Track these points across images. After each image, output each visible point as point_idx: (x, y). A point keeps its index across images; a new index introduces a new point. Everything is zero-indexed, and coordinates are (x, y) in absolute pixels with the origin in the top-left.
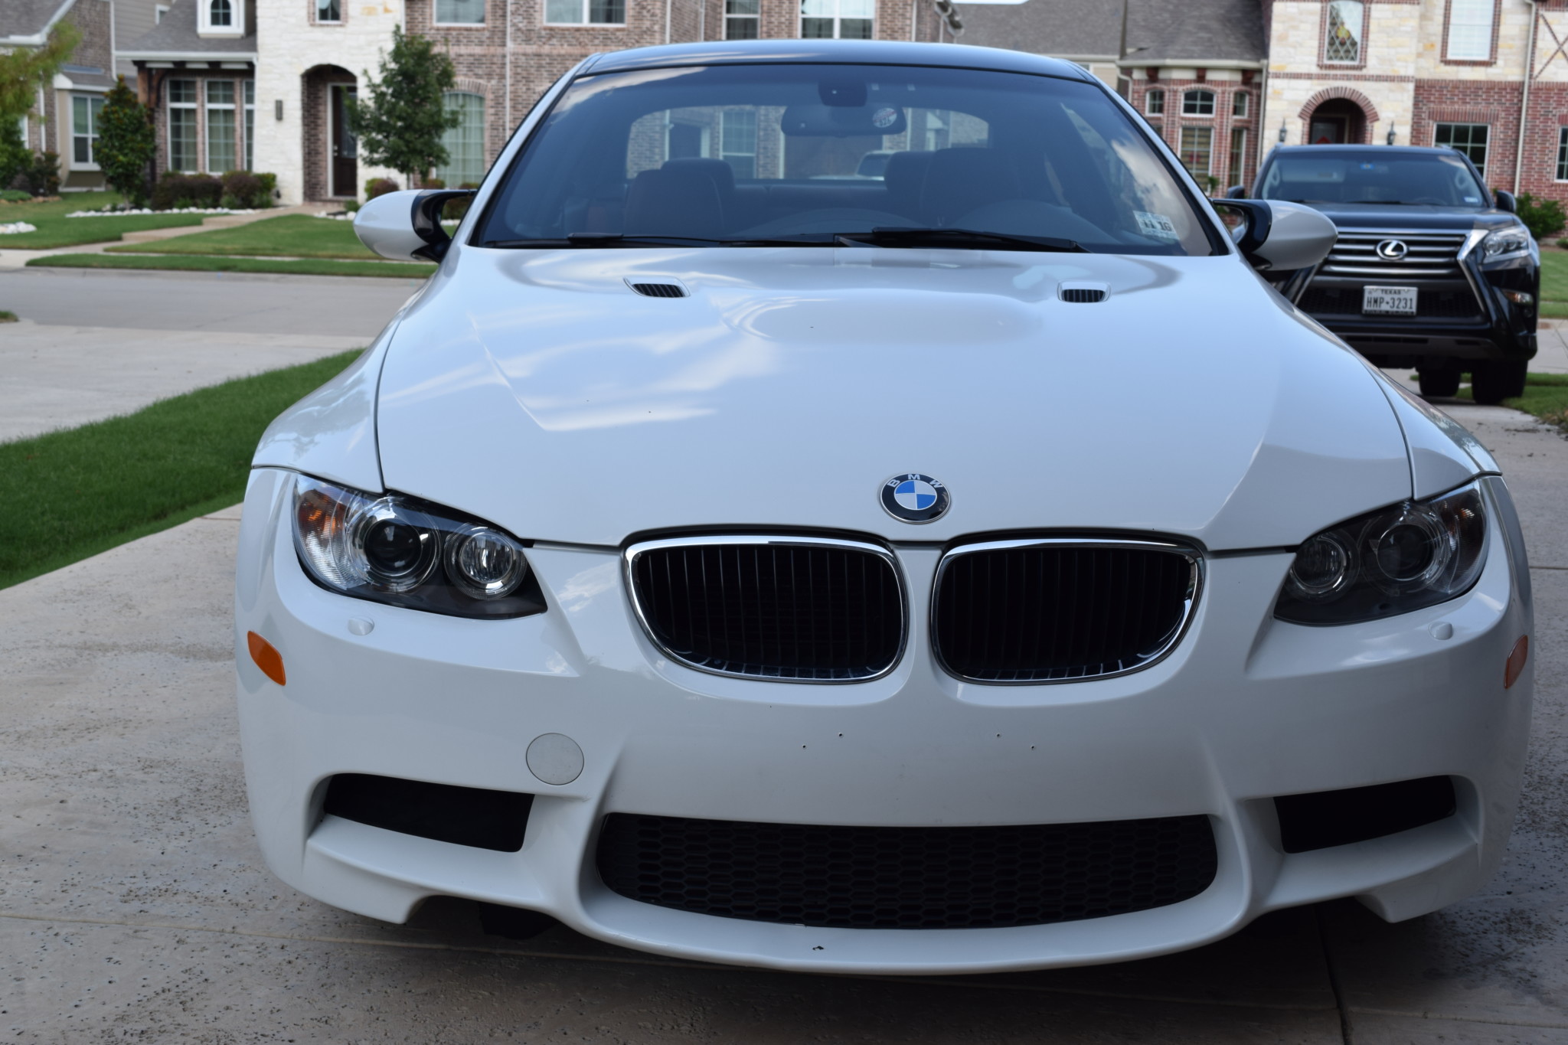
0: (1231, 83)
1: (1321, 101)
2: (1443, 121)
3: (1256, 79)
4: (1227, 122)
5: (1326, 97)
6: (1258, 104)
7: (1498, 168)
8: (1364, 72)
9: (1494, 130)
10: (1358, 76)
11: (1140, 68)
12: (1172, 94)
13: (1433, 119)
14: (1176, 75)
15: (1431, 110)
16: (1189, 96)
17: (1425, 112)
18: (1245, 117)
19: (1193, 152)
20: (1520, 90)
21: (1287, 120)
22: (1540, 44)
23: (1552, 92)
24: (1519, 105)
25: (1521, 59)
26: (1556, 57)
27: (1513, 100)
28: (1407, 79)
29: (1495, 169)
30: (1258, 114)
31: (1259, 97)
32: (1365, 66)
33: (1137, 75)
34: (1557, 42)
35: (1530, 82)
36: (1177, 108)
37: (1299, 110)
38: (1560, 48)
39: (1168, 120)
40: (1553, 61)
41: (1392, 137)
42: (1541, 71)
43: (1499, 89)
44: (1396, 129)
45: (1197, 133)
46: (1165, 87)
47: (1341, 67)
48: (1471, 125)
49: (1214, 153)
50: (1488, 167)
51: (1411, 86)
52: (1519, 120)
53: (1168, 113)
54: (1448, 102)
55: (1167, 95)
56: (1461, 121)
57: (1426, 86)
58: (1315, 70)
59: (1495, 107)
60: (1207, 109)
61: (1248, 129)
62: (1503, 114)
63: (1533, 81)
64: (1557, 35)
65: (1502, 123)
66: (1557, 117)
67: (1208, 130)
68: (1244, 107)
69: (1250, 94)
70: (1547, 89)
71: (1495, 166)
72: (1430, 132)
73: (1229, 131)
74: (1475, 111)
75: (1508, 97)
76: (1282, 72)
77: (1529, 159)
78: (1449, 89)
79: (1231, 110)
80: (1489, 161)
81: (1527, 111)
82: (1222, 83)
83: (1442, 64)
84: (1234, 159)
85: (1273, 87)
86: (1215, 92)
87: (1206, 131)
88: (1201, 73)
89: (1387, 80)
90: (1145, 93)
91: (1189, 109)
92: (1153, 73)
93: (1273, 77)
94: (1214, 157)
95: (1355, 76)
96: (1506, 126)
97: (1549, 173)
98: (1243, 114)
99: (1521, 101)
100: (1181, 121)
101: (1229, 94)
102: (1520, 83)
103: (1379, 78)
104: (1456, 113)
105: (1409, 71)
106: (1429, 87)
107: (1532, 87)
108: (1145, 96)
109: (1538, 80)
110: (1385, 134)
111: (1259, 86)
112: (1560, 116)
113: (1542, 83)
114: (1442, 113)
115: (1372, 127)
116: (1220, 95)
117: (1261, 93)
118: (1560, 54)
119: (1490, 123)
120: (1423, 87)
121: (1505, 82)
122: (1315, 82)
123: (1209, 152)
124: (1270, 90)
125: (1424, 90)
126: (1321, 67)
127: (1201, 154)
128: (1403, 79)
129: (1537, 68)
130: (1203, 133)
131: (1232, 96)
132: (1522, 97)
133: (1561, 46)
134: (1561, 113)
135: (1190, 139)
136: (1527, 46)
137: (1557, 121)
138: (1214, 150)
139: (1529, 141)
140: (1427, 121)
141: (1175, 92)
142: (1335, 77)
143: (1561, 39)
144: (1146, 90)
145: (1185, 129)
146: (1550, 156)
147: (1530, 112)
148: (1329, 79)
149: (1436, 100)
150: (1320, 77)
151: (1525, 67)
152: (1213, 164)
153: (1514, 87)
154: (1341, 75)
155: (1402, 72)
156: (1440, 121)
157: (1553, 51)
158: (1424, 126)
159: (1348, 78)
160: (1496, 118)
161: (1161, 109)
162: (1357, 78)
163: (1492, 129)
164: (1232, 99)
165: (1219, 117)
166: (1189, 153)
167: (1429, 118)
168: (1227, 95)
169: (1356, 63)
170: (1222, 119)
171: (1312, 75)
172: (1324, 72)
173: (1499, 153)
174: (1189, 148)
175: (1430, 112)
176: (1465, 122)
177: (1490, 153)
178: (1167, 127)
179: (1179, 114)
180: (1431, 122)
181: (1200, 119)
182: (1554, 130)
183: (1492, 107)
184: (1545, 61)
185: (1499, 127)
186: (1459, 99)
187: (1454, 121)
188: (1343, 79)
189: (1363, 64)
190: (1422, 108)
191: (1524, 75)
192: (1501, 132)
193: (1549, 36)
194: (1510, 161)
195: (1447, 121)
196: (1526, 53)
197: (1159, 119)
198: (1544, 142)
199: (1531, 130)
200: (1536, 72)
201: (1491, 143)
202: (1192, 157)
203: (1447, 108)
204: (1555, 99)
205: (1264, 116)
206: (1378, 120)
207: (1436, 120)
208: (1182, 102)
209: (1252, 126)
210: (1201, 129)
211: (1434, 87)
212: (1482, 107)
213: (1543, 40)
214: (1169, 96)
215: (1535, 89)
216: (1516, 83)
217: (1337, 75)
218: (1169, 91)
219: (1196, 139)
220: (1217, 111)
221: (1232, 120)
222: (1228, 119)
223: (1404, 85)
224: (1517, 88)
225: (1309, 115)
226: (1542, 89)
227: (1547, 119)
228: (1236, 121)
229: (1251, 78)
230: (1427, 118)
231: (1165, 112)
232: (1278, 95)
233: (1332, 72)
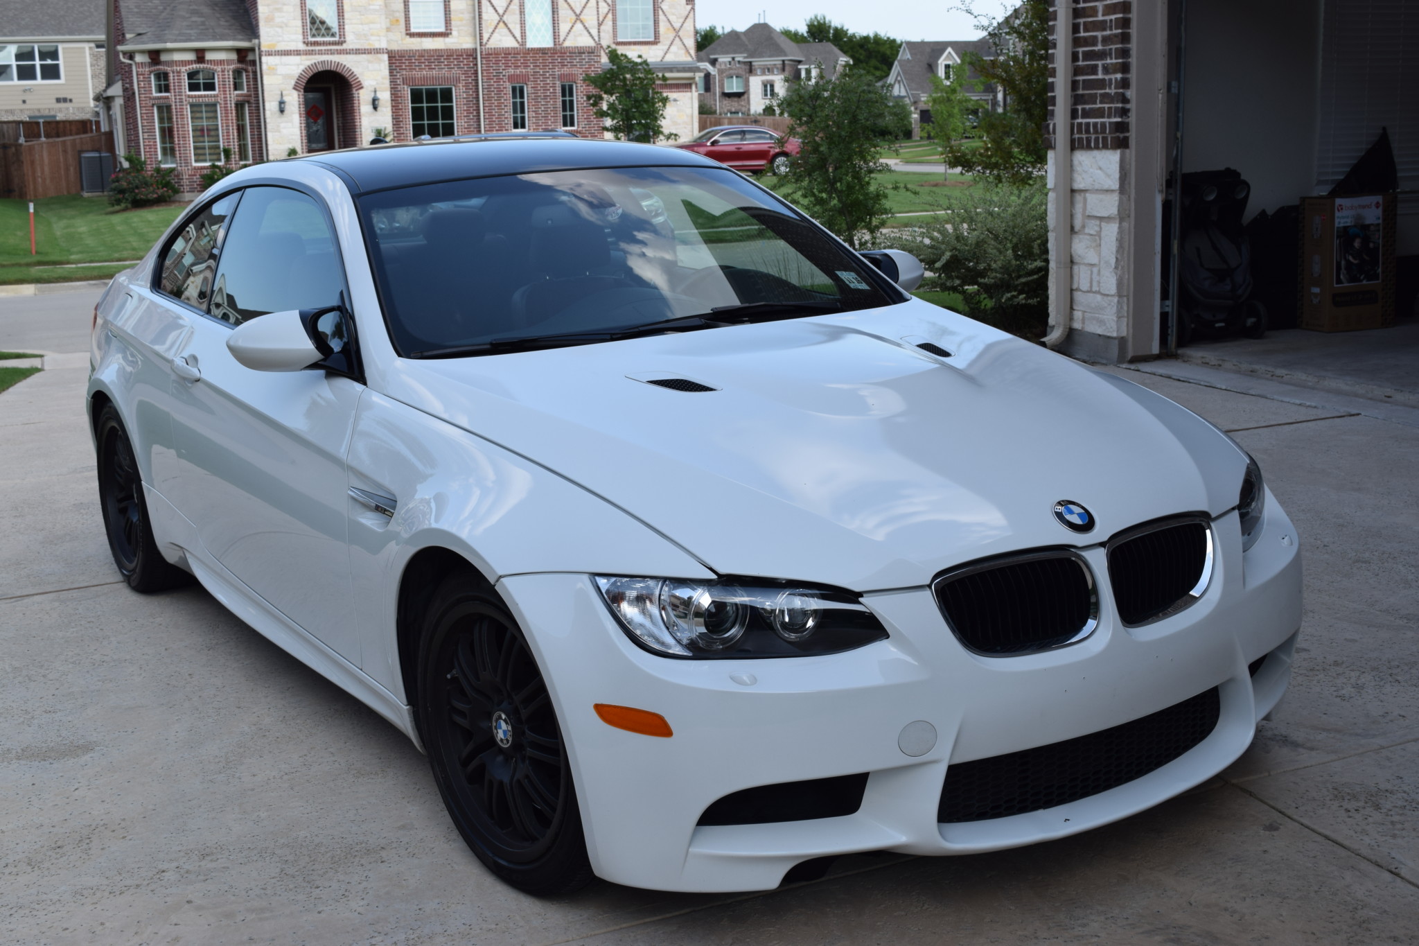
0: (229, 62)
1: (311, 74)
2: (416, 85)
3: (250, 57)
4: (230, 97)
5: (315, 71)
6: (255, 79)
7: (465, 122)
8: (345, 46)
9: (458, 91)
10: (340, 50)
11: (142, 52)
12: (175, 74)
13: (407, 84)
14: (177, 57)
15: (405, 76)
16: (191, 75)
17: (399, 79)
18: (245, 92)
19: (203, 125)
20: (474, 56)
21: (284, 93)
22: (484, 16)
23: (500, 56)
24: (475, 69)
25: (471, 30)
26: (499, 26)
27: (470, 65)
28: (381, 51)
29: (463, 124)
30: (256, 89)
31: (255, 73)
32: (345, 42)
33: (139, 58)
34: (498, 14)
35: (481, 49)
36: (183, 87)
37: (293, 82)
38: (501, 19)
39: (175, 99)
40: (497, 30)
41: (376, 102)
42: (489, 38)
43: (457, 56)
44: (379, 95)
45: (204, 109)
46: (169, 69)
47: (324, 43)
48: (439, 87)
49: (222, 126)
50: (457, 122)
51: (385, 57)
52: (476, 80)
53: (175, 92)
54: (417, 68)
55: (171, 75)
56: (430, 85)
57: (397, 55)
58: (302, 47)
59: (456, 71)
60: (210, 86)
61: (249, 102)
62: (463, 77)
63: (483, 47)
64: (498, 8)
65: (464, 84)
66: (507, 77)
67: (214, 105)
68: (242, 82)
69: (246, 71)
70: (495, 54)
71: (463, 121)
72: (406, 96)
73: (233, 105)
74: (440, 76)
75: (465, 62)
76: (273, 50)
77: (489, 113)
78: (417, 58)
79: (232, 86)
80: (457, 117)
81: (482, 73)
82: (221, 62)
83: (408, 37)
84: (241, 130)
85: (267, 63)
86: (216, 71)
87: (212, 107)
88: (200, 55)
89: (365, 53)
90: (150, 74)
91: (193, 87)
92: (155, 56)
93: (266, 55)
94: (222, 130)
95: (337, 50)
96: (466, 86)
97: (507, 124)
98: (242, 89)
99: (476, 65)
100: (188, 99)
101: (228, 71)
102: (473, 49)
103: (358, 52)
104: (425, 78)
105: (383, 44)
106: (399, 57)
107: (484, 53)
108: (150, 78)
109: (487, 46)
110: (370, 99)
111: (253, 63)
112: (509, 75)
113: (491, 49)
114: (413, 79)
115: (358, 94)
116: (220, 73)
117: (256, 69)
118: (501, 24)
119: (454, 85)
120: (395, 57)
121: (461, 49)
122: (304, 57)
123: (217, 125)
124: (264, 67)
125: (396, 60)
126: (307, 44)
127: (211, 127)
128: (378, 51)
129: (486, 36)
130: (209, 109)
131: (231, 73)
132: (477, 61)
133: (501, 17)
134: (510, 74)
135: (198, 115)
136: (474, 18)
137: (507, 81)
138: (222, 123)
139: (488, 98)
140: (402, 86)
141: (179, 72)
142: (320, 52)
143: (501, 12)
144: (151, 72)
145: (192, 106)
146: (506, 110)
147: (485, 74)
148: (315, 54)
149: (407, 68)
150: (307, 53)
151: (475, 36)
152: (223, 136)
153: (469, 53)
154: (325, 50)
155: (377, 46)
156: (413, 86)
157: (496, 22)
158: (400, 91)
159: (332, 52)
160: (458, 80)
161: (167, 89)
162: (340, 52)
163: (456, 90)
164: (231, 76)
165: (222, 93)
166: (199, 128)
167: (404, 84)
168: (226, 73)
169: (336, 39)
170: (225, 95)
171: (300, 51)
172: (310, 48)
173: (464, 110)
174: (198, 123)
175: (403, 78)
176: (433, 85)
177: (457, 111)
178: (176, 105)
179: (185, 92)
180: (406, 87)
181: (205, 96)
182: (505, 88)
183: (453, 71)
184: (491, 30)
185: (461, 88)
186: (425, 66)
187: (424, 85)
188: (328, 54)
189: (342, 39)
190: (396, 76)
191: (476, 43)
192: (463, 92)
193: (491, 9)
194: (473, 116)
195: (418, 86)
196: (475, 25)
197: (167, 98)
198: (499, 99)
199: (488, 89)
200: (485, 40)
201: (456, 101)
202: (202, 130)
203: (417, 74)
204: (503, 62)
205: (263, 90)
206: (362, 88)
207: (410, 86)
208: (186, 82)
209: (252, 100)
210: (207, 105)
211: (404, 57)
212: (445, 72)
213: (487, 12)
214: (174, 76)
215: (486, 55)
216: (470, 49)
217: (321, 50)
218: (173, 72)
219: (204, 115)
220: (219, 88)
221: (234, 96)
222: (230, 94)
223: (379, 55)
224: (471, 54)
225: (303, 87)
226: (491, 54)
227: (499, 79)
228: (237, 96)
229: (246, 56)
230: (402, 83)
231: (172, 91)
232: (273, 70)
233: (317, 48)
